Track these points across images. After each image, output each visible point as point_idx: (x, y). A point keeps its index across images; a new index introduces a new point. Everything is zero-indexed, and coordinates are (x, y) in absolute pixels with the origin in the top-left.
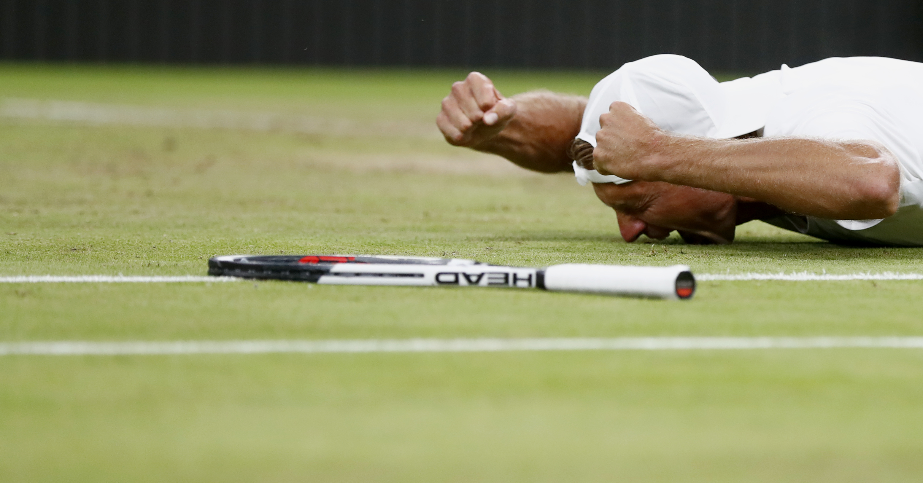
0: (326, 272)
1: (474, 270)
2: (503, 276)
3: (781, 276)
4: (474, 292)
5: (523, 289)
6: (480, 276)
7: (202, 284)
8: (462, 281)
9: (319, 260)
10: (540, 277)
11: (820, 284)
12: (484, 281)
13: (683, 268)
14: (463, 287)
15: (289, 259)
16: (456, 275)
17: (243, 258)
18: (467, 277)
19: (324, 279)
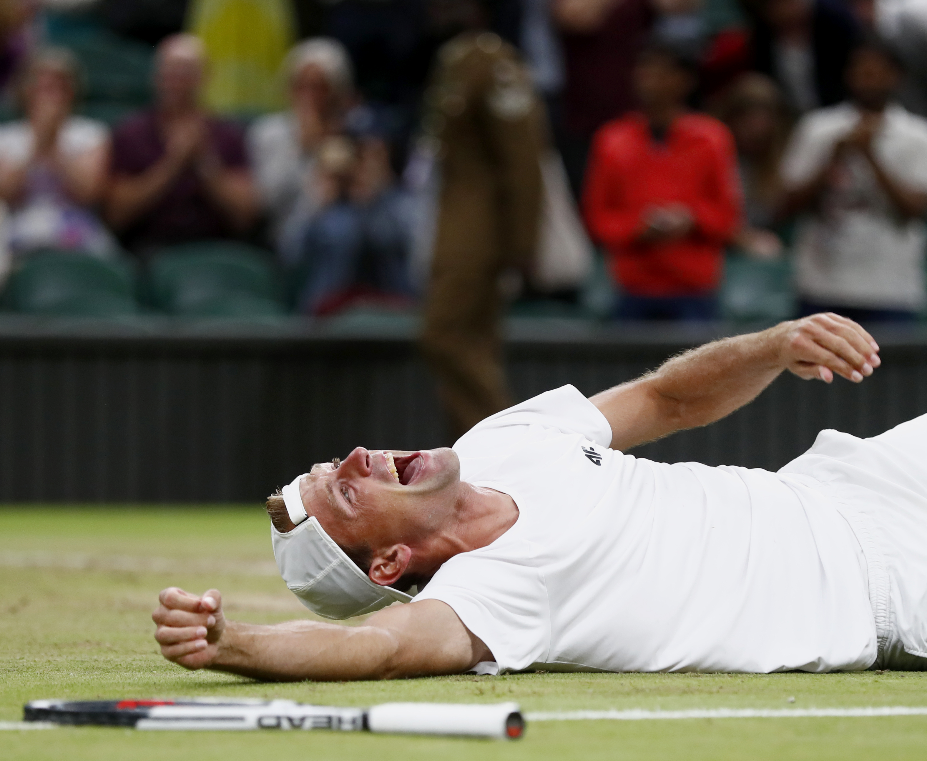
0: (144, 716)
1: (296, 712)
2: (325, 720)
3: (613, 714)
4: (297, 735)
5: (346, 732)
6: (303, 719)
7: (17, 732)
8: (285, 724)
9: (137, 704)
10: (365, 719)
11: (654, 723)
12: (308, 724)
13: (510, 707)
14: (286, 731)
15: (106, 704)
16: (278, 718)
17: (59, 703)
18: (290, 720)
19: (142, 724)
